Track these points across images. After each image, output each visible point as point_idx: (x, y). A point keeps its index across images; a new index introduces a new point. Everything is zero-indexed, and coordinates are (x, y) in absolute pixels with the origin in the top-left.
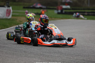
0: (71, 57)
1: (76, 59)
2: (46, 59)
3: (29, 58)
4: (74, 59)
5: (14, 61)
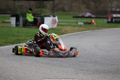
2: (80, 68)
3: (63, 68)
4: (108, 68)
5: (48, 71)
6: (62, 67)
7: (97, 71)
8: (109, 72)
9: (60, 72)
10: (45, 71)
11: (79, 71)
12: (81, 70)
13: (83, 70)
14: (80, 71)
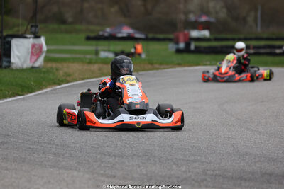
0: (174, 166)
1: (185, 172)
2: (105, 171)
3: (61, 171)
4: (180, 170)
5: (21, 178)
6: (60, 168)
7: (151, 179)
8: (182, 181)
9: (52, 181)
10: (13, 180)
11: (103, 178)
12: (107, 177)
13: (114, 177)
14: (106, 180)
